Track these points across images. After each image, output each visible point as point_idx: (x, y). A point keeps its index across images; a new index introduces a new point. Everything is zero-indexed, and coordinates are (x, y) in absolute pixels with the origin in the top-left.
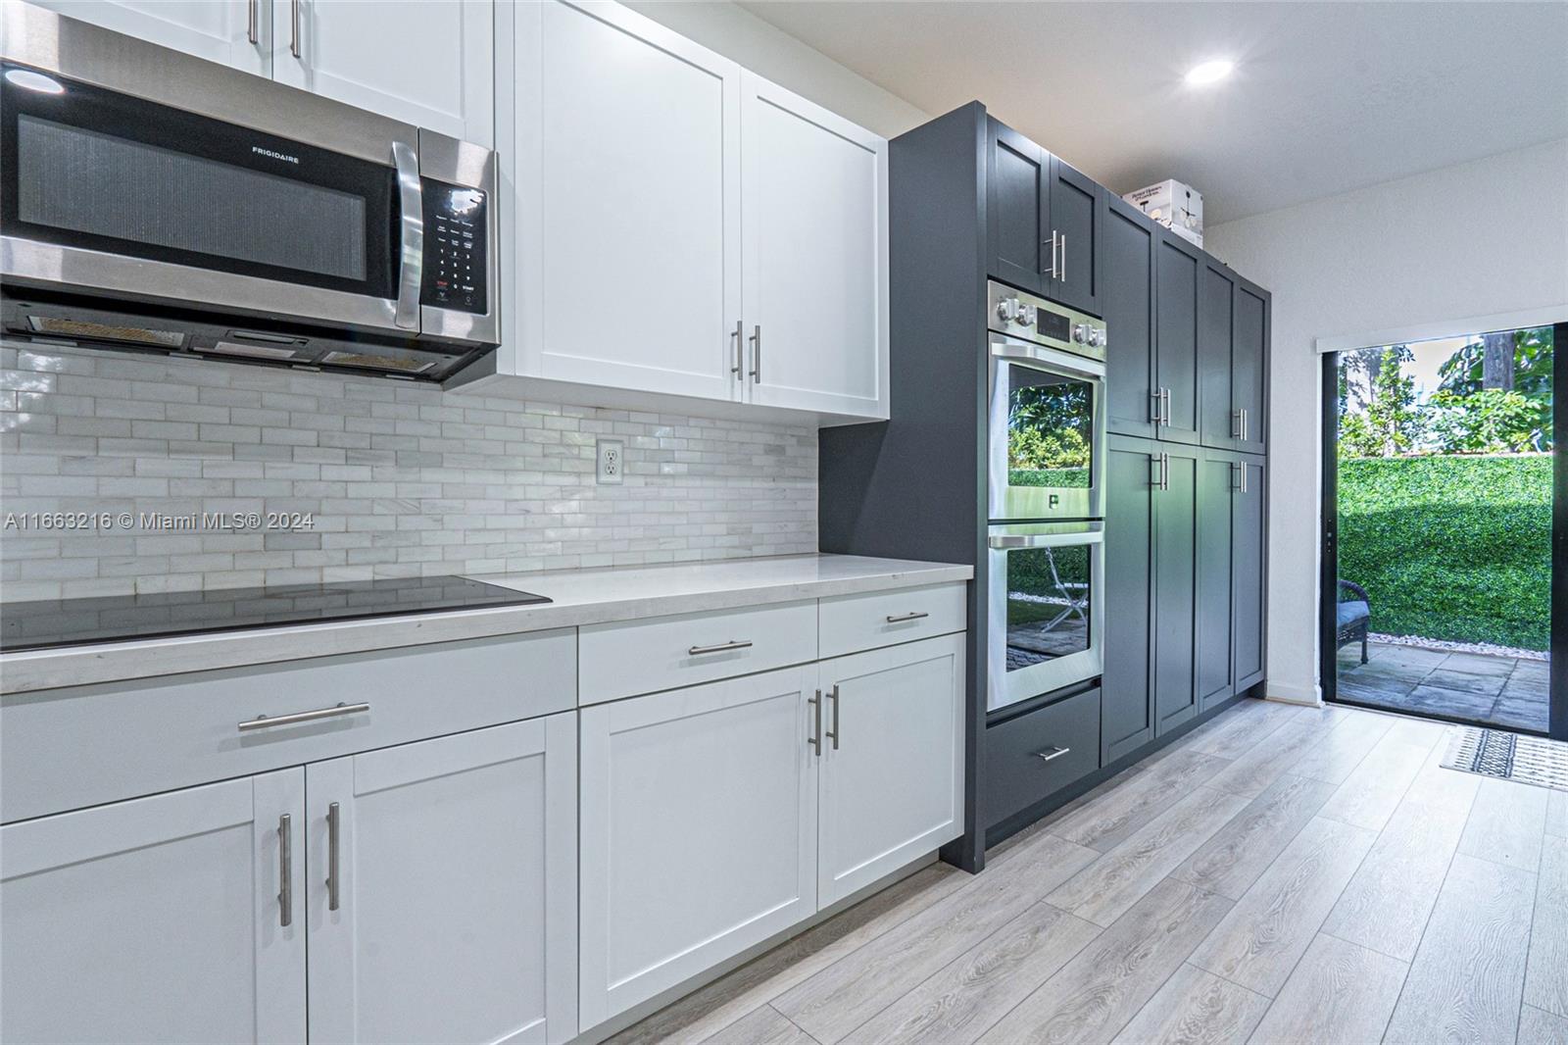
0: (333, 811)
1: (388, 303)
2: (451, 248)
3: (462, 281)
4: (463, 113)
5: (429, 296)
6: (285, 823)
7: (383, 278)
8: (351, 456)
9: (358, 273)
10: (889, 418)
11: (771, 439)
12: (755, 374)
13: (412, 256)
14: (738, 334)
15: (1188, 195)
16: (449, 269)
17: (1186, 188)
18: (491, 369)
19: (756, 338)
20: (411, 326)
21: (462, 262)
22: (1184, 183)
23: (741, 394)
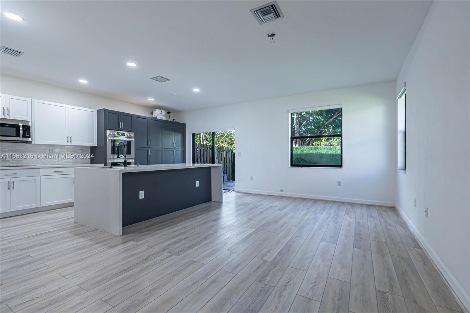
0: (13, 181)
1: (18, 138)
2: (26, 132)
3: (27, 135)
4: (28, 117)
5: (23, 137)
6: (9, 182)
7: (18, 135)
8: (13, 152)
9: (15, 135)
10: (96, 146)
11: (81, 148)
12: (71, 142)
13: (21, 132)
14: (68, 137)
15: (161, 111)
16: (26, 134)
17: (161, 110)
18: (31, 143)
19: (71, 137)
20: (21, 140)
21: (27, 133)
22: (160, 109)
23: (69, 144)
